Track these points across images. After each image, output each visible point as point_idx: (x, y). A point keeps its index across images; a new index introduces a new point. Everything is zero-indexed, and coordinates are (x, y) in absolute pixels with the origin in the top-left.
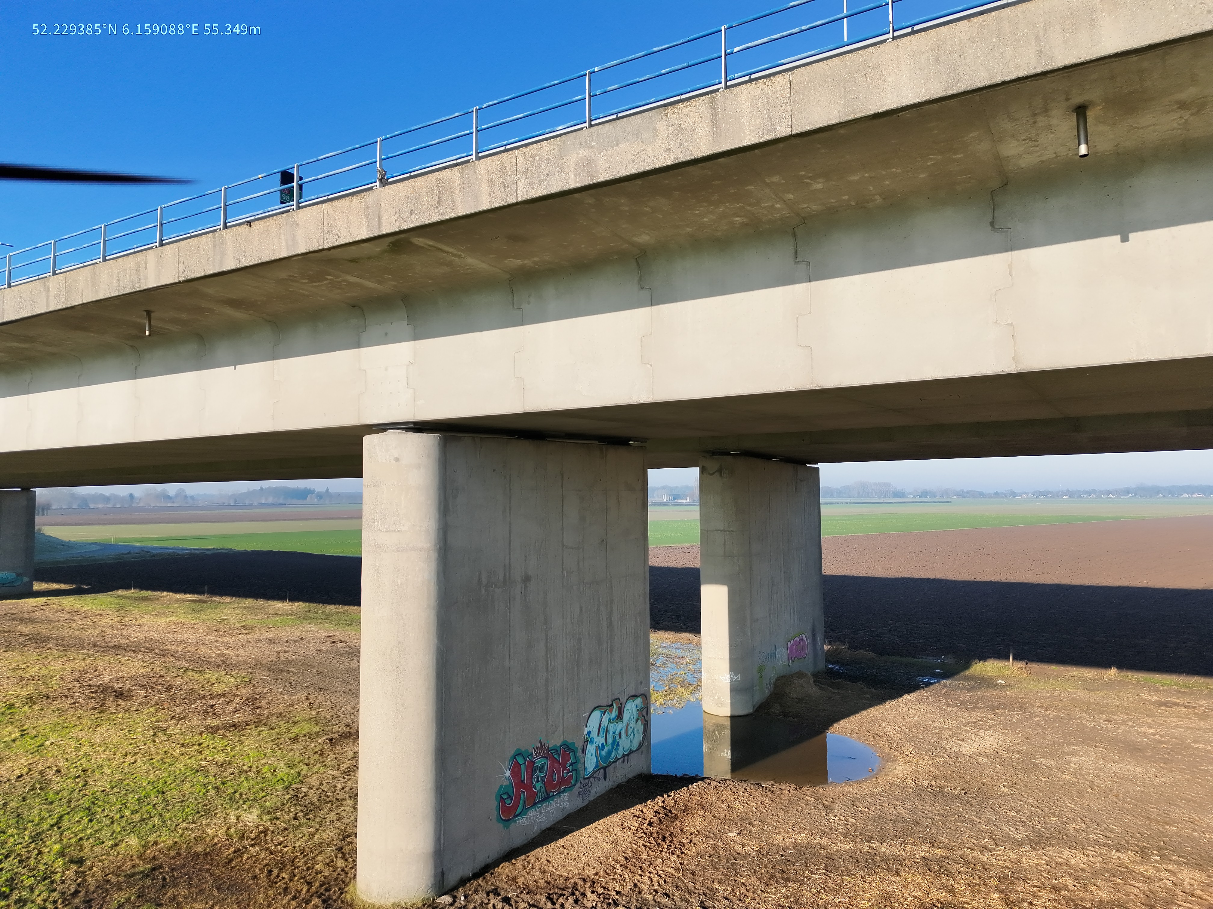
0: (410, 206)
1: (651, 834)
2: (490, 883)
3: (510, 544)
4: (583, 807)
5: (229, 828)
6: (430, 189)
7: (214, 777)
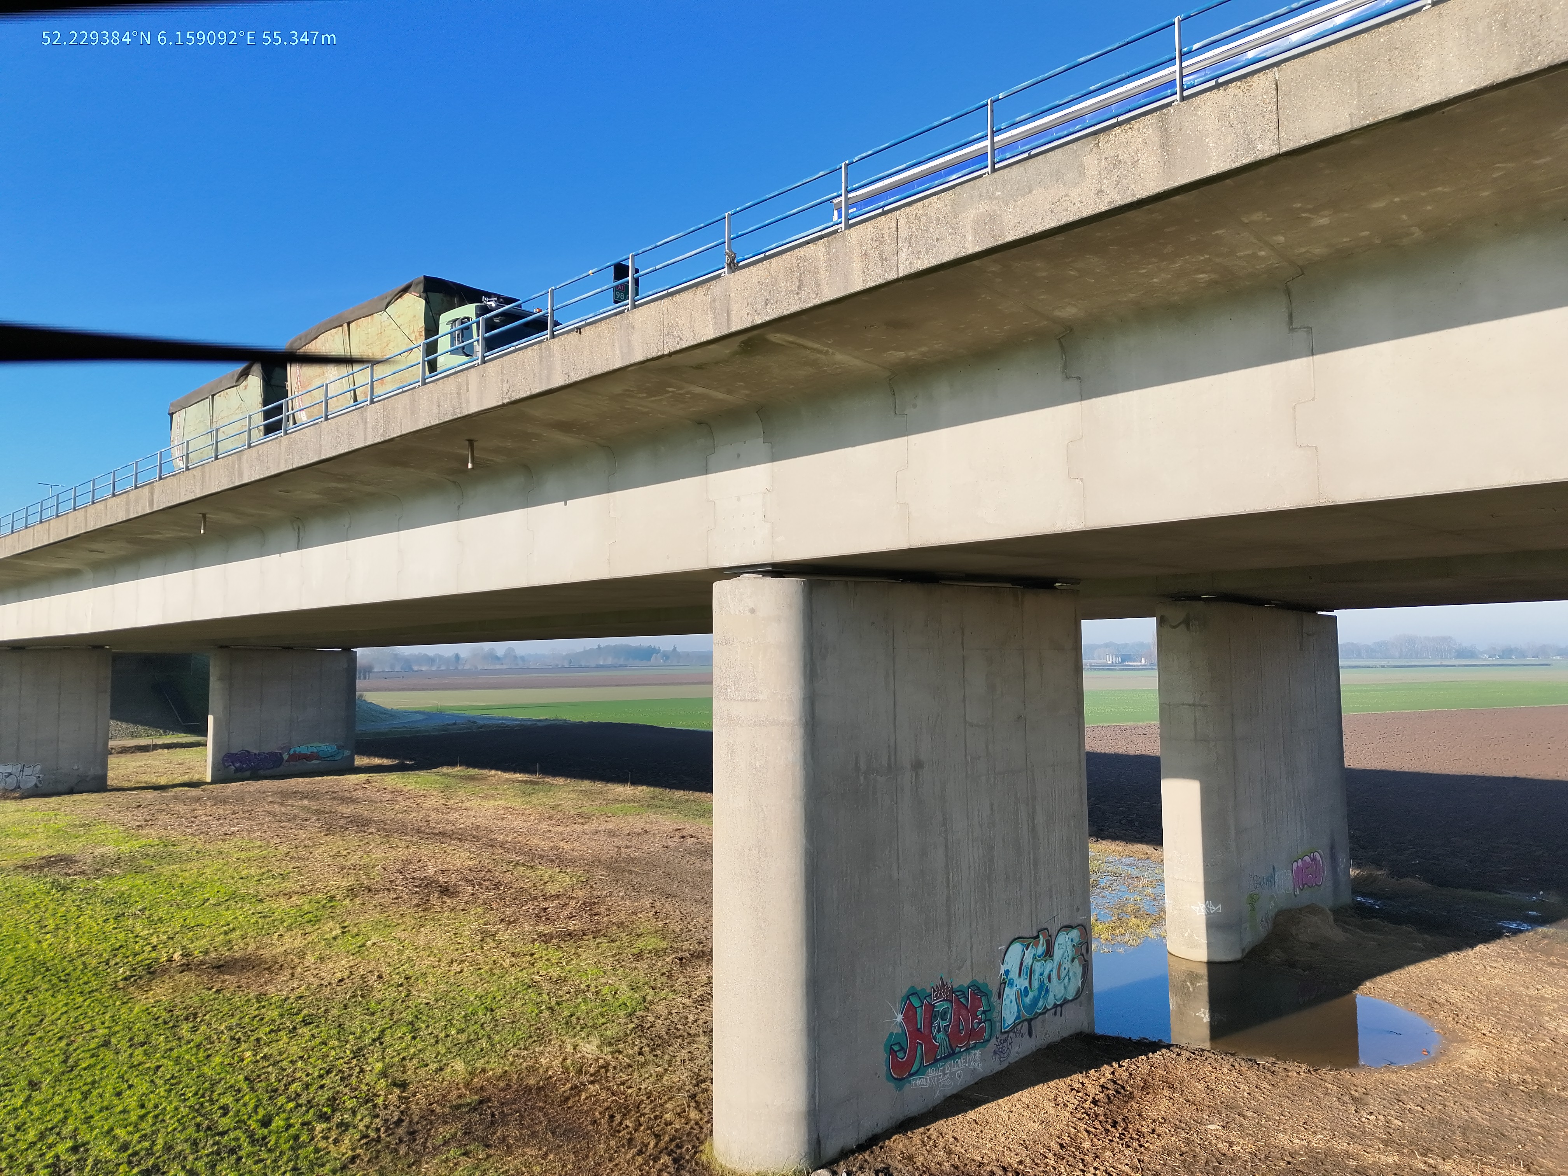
0: (765, 294)
1: (1097, 1116)
2: (879, 1159)
3: (895, 719)
4: (1002, 1071)
5: (565, 1059)
6: (789, 271)
7: (549, 995)
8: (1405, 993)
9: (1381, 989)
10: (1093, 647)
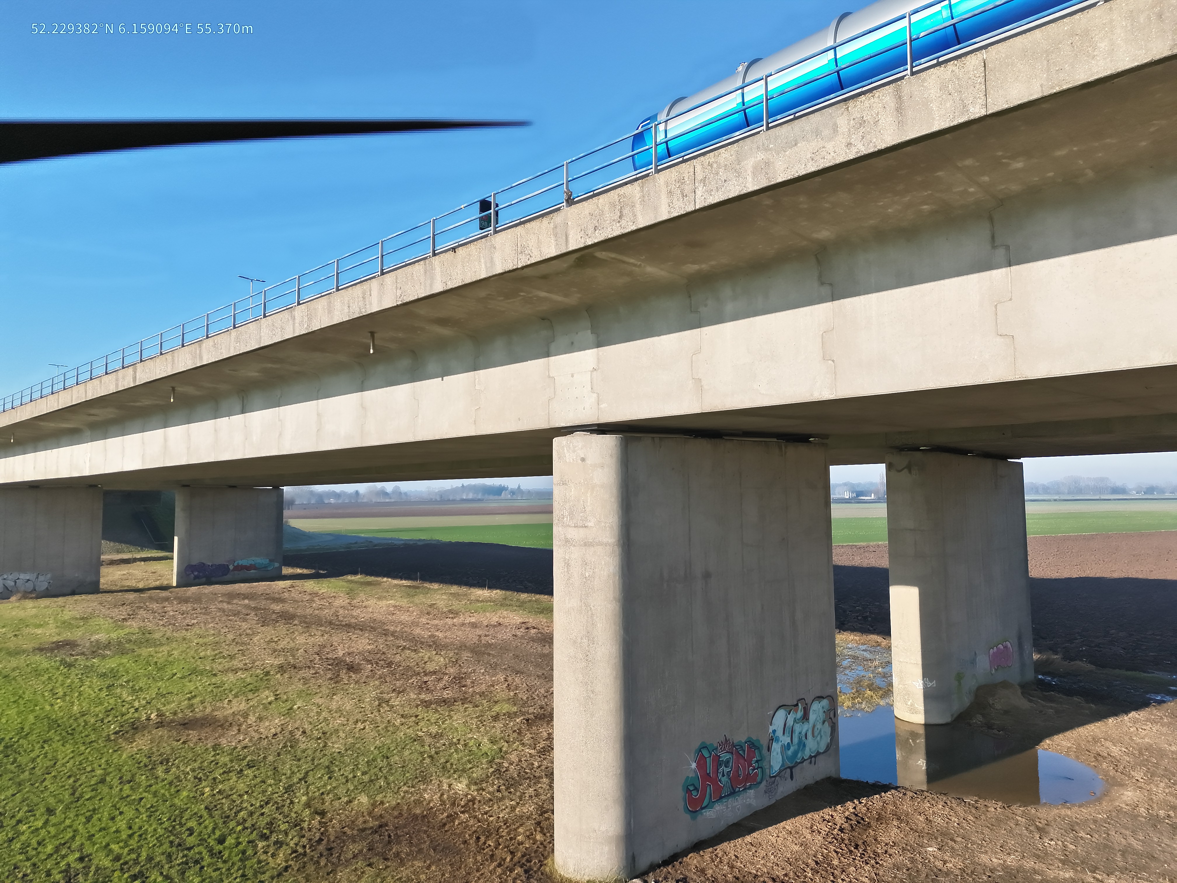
0: (594, 222)
1: (843, 840)
2: (679, 872)
3: (690, 540)
4: (770, 806)
5: (442, 795)
6: (613, 205)
7: (429, 746)
8: (1076, 748)
9: (1058, 745)
10: (837, 486)
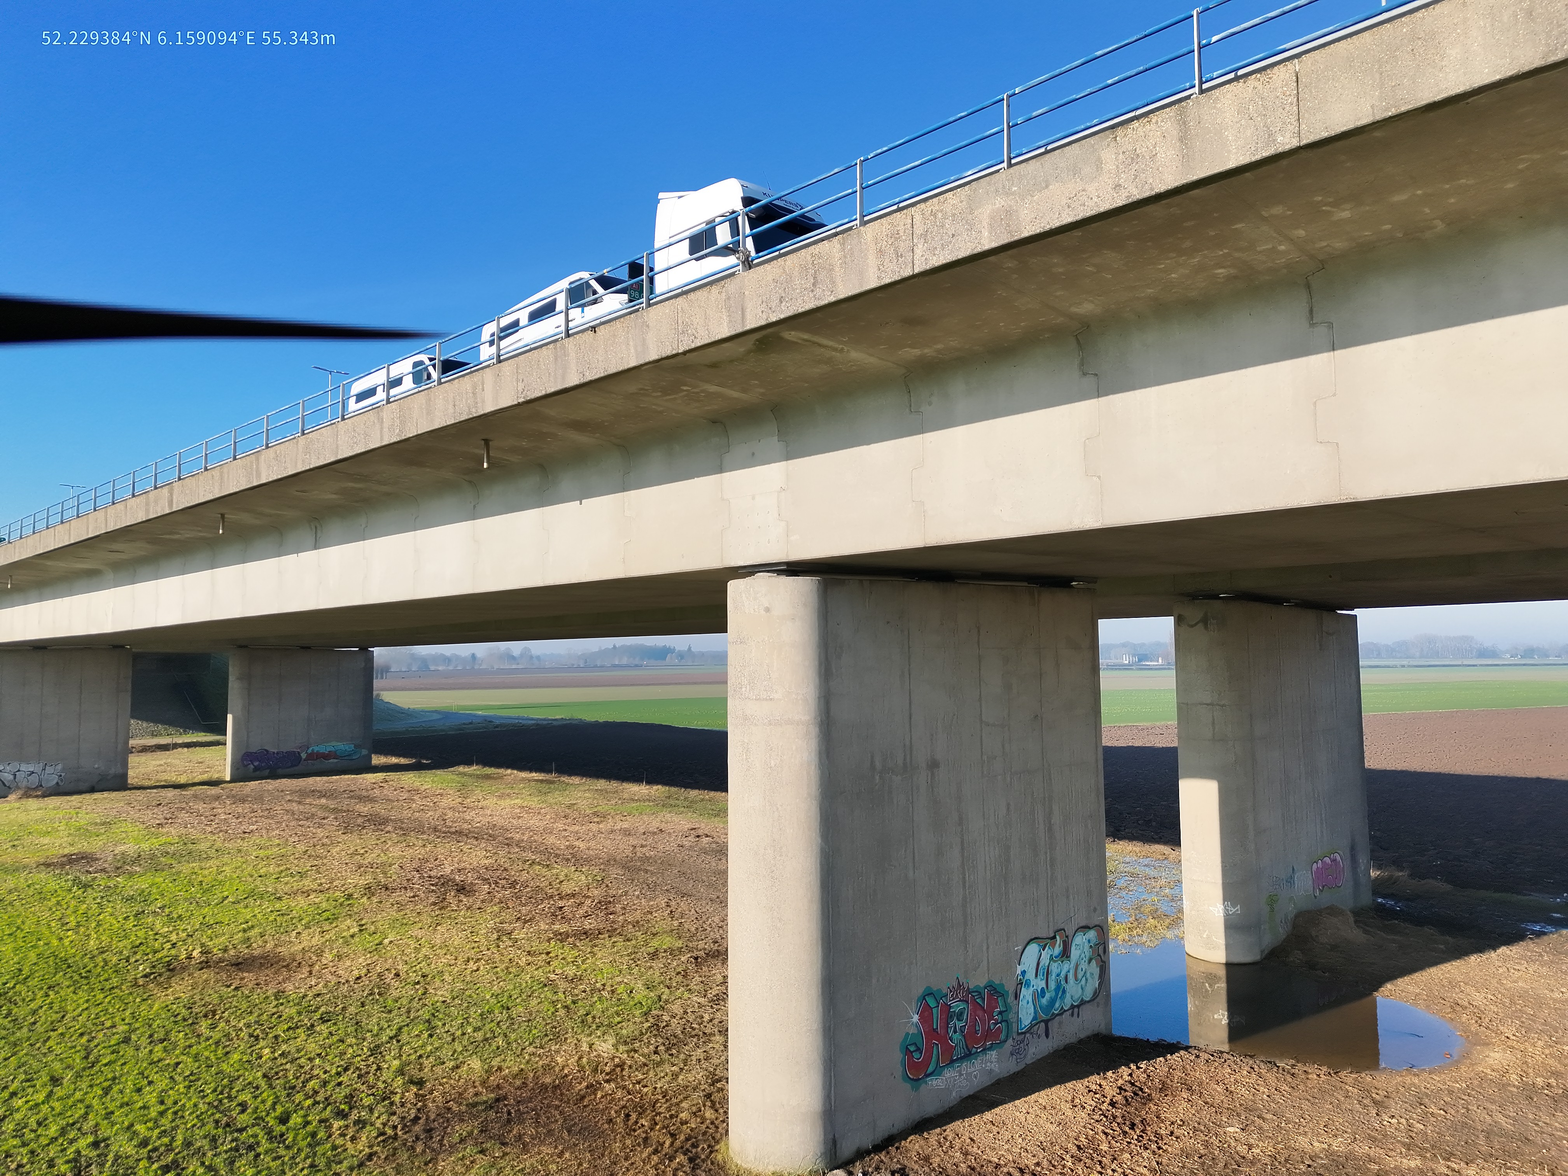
0: (780, 291)
1: (1114, 1118)
2: (895, 1160)
3: (910, 718)
4: (1018, 1072)
5: (580, 1058)
6: (804, 268)
7: (564, 994)
8: (1427, 995)
9: (1402, 991)
10: (1110, 647)
